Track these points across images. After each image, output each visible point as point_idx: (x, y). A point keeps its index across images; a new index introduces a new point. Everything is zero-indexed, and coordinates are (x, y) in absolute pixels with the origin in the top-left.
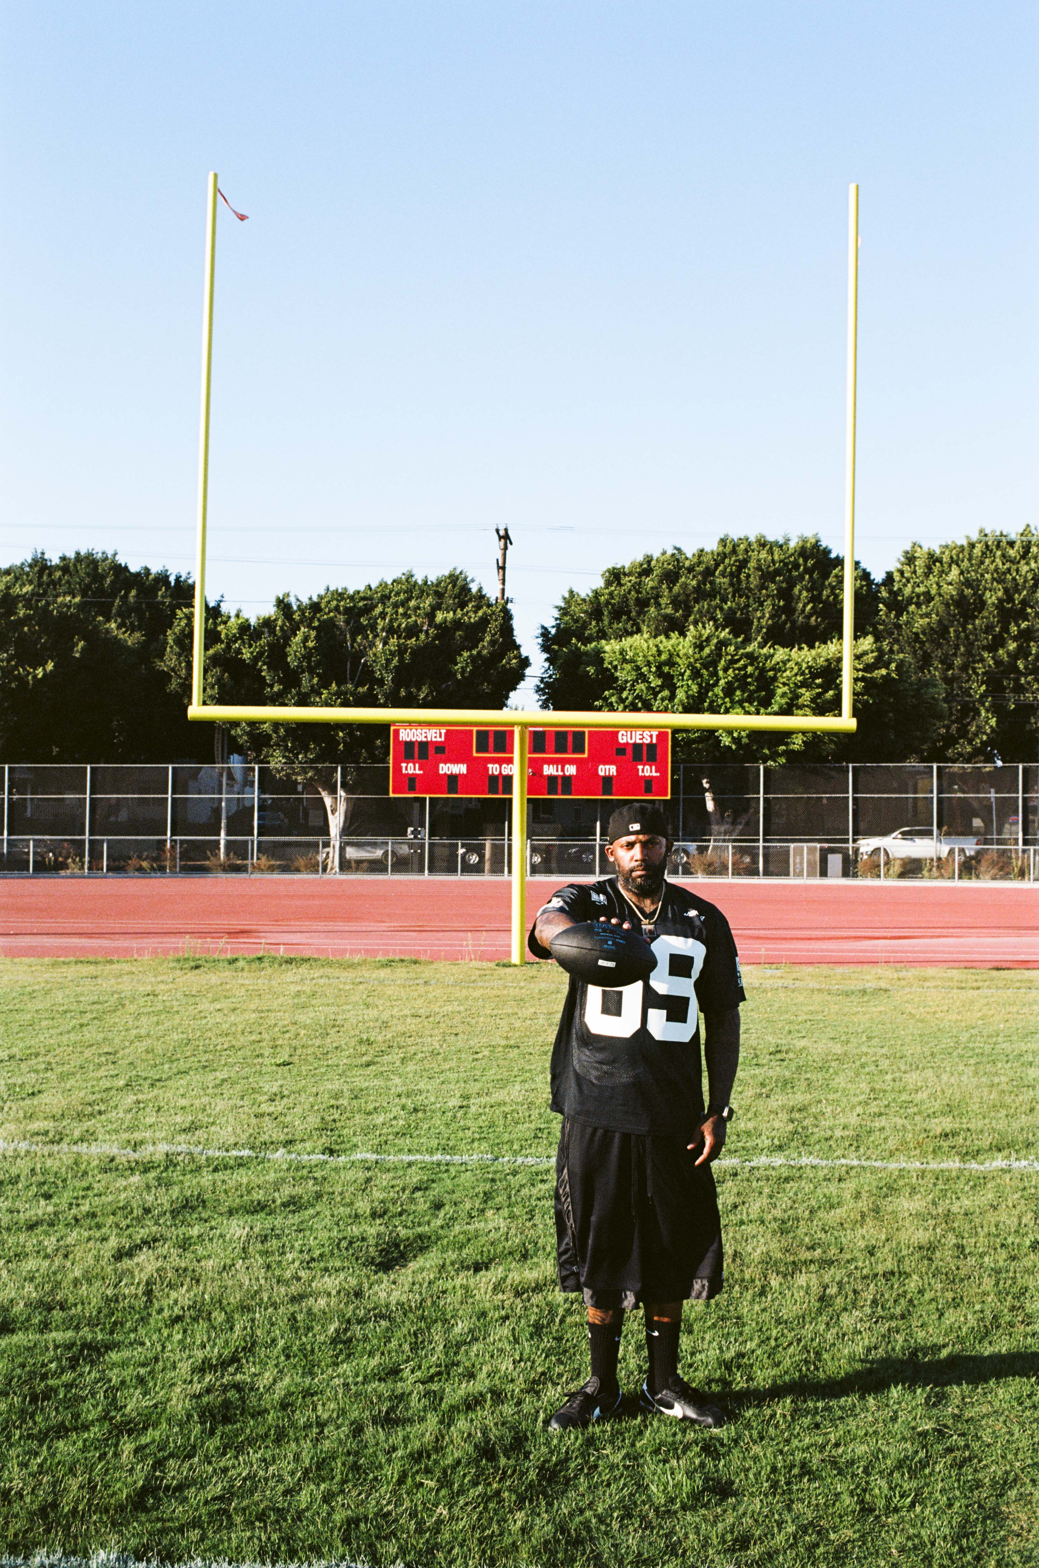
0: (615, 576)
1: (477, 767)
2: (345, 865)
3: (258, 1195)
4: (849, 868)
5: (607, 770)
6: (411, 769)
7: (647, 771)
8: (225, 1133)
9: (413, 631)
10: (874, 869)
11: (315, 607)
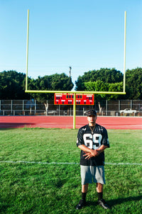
0: (86, 73)
1: (67, 101)
2: (48, 114)
3: (36, 171)
4: (119, 115)
5: (85, 101)
6: (57, 101)
7: (91, 101)
8: (30, 159)
9: (58, 81)
10: (123, 115)
11: (44, 78)
